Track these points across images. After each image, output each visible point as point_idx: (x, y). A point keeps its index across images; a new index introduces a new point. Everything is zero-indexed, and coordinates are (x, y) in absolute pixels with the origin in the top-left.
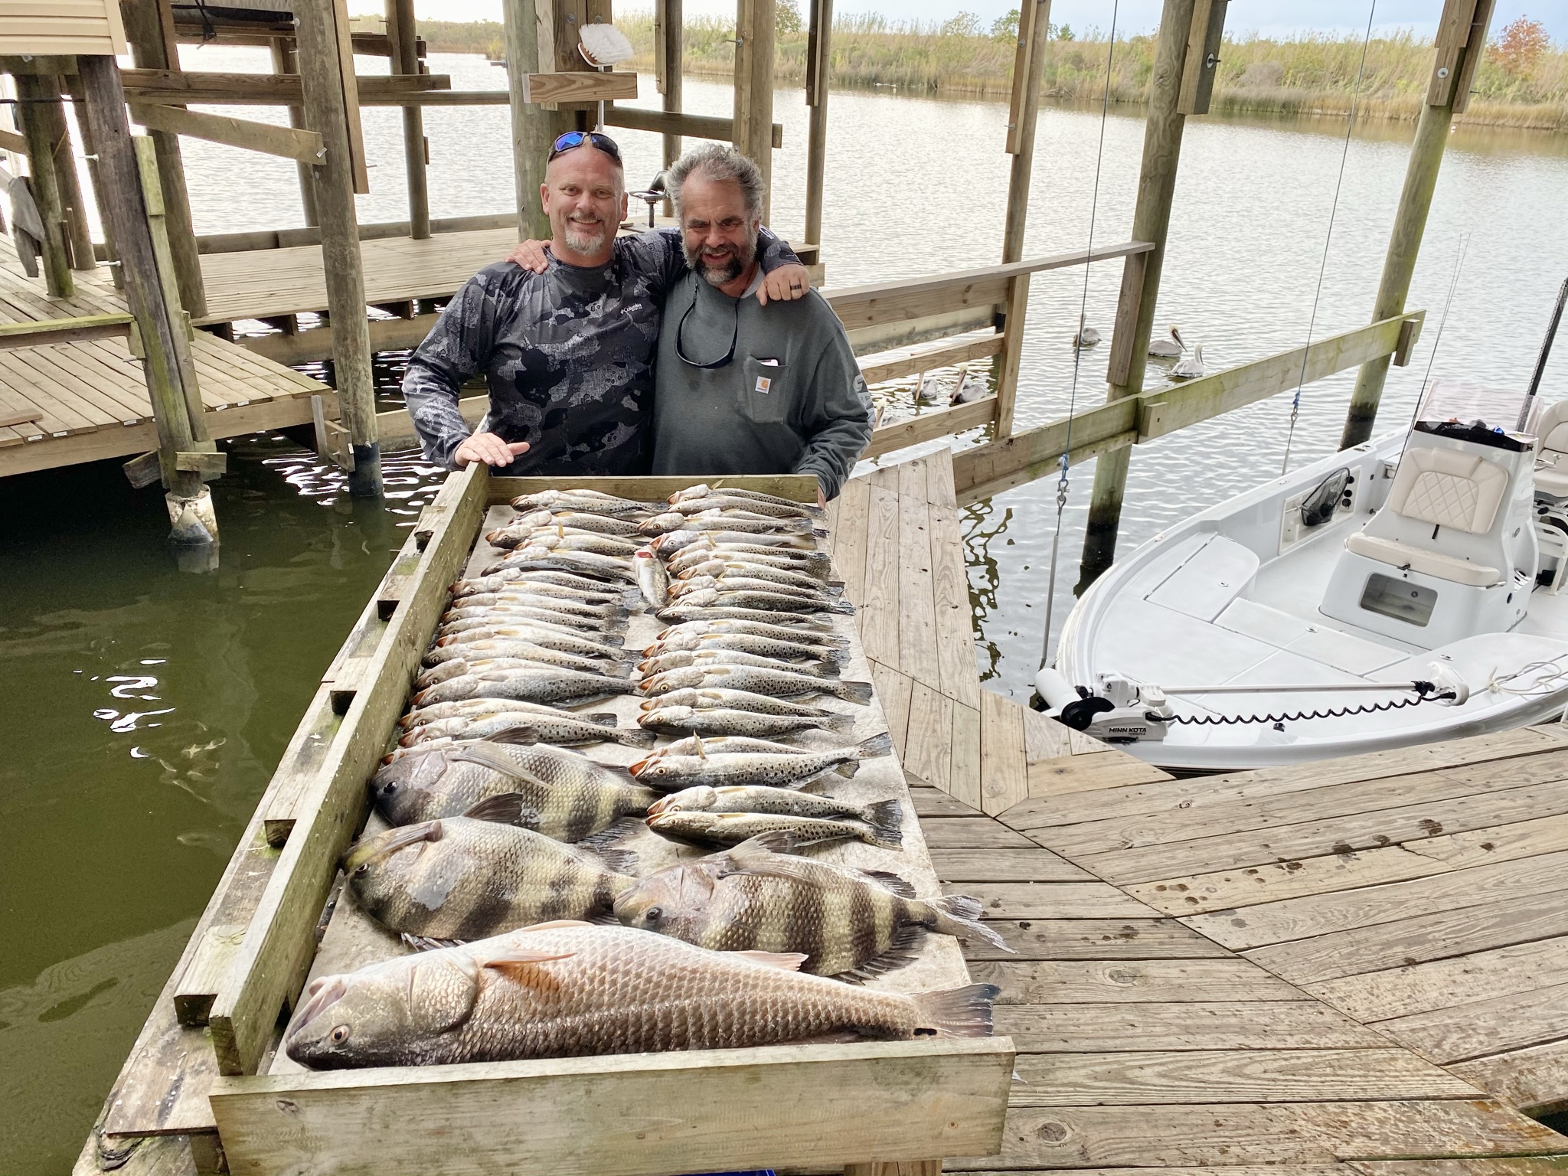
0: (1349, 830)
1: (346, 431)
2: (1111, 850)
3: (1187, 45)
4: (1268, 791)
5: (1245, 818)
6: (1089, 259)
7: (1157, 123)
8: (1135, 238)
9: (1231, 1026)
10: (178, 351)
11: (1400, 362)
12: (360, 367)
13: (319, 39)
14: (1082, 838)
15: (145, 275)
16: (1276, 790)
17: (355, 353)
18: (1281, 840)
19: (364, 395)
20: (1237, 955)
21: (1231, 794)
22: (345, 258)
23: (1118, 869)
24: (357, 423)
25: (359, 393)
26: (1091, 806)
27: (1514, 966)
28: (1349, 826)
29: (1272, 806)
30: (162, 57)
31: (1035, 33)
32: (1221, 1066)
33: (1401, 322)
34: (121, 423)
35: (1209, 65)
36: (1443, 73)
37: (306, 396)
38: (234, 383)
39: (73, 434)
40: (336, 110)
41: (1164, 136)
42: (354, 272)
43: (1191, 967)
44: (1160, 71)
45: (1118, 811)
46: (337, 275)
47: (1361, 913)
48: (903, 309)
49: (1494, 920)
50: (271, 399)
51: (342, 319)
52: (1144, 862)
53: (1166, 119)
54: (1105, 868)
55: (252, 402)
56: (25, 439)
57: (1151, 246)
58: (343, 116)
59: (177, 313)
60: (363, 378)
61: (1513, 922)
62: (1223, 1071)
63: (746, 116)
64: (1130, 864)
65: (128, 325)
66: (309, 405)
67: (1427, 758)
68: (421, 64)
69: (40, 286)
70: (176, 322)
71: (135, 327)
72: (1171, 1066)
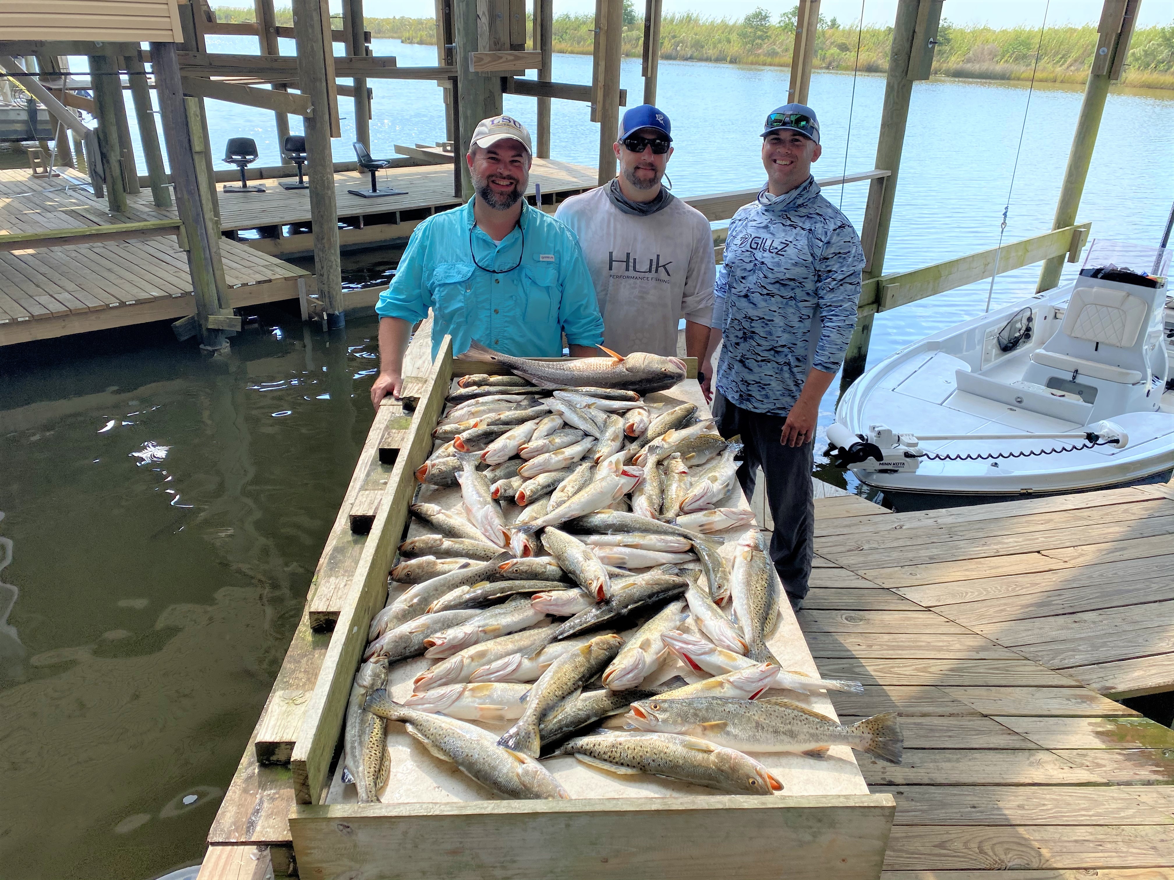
0: (1007, 543)
1: (321, 303)
2: (848, 551)
3: (914, 32)
4: (954, 521)
5: (937, 535)
6: (844, 181)
7: (893, 87)
8: (877, 167)
9: (921, 646)
10: (211, 245)
11: (1072, 260)
12: (333, 258)
13: (310, 31)
14: (829, 544)
15: (190, 193)
16: (960, 520)
17: (329, 249)
18: (961, 548)
19: (335, 279)
20: (928, 609)
21: (930, 522)
22: (323, 181)
23: (852, 562)
24: (330, 297)
25: (331, 277)
26: (836, 527)
27: (1106, 619)
28: (1006, 541)
29: (956, 529)
30: (194, 43)
31: (809, 24)
32: (914, 667)
33: (1073, 231)
34: (170, 295)
35: (930, 46)
36: (1103, 51)
37: (294, 279)
38: (244, 270)
39: (140, 302)
40: (321, 80)
41: (898, 97)
42: (329, 192)
43: (897, 615)
44: (895, 50)
45: (853, 530)
46: (317, 194)
47: (1010, 589)
48: (713, 213)
49: (1097, 595)
50: (270, 281)
51: (321, 226)
52: (870, 558)
53: (899, 84)
54: (843, 562)
55: (259, 282)
56: (108, 305)
57: (889, 173)
58: (325, 84)
59: (211, 220)
60: (334, 266)
61: (1110, 596)
62: (916, 669)
63: (601, 84)
64: (862, 559)
65: (178, 228)
66: (296, 286)
67: (1063, 504)
68: (367, 48)
69: (103, 204)
70: (210, 225)
71: (183, 229)
72: (881, 667)
